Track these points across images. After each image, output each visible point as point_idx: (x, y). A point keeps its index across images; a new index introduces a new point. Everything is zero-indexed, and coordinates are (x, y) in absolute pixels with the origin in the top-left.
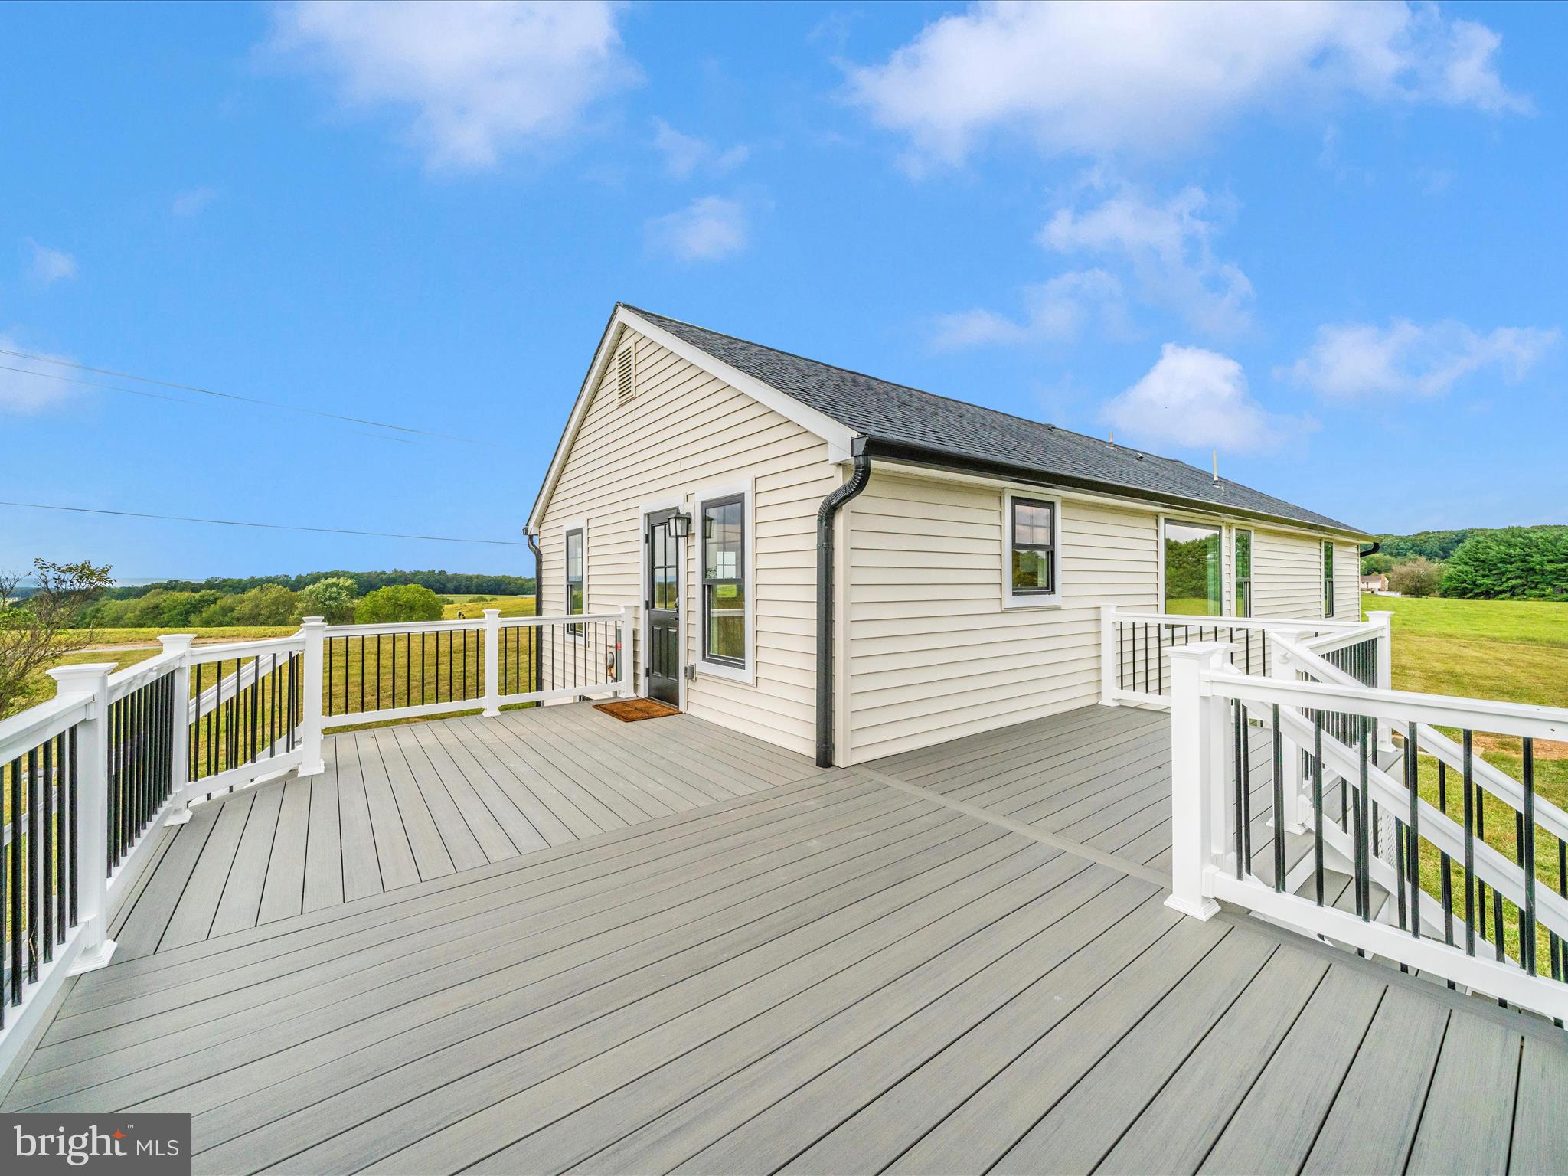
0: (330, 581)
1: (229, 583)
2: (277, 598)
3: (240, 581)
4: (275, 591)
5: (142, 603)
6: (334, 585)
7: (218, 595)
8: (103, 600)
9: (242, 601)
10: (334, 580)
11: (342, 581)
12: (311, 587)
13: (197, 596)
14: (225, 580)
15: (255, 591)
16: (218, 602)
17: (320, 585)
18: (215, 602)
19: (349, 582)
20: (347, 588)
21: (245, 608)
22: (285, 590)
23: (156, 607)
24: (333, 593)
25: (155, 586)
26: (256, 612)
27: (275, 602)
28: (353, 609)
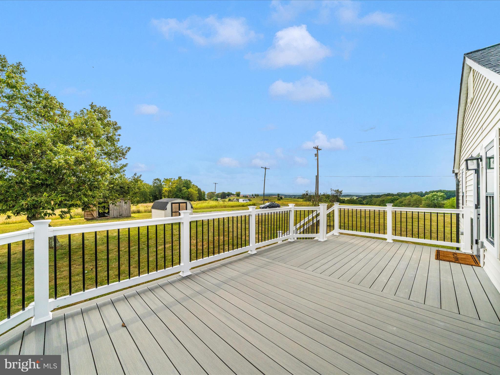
0: (434, 193)
1: (403, 194)
2: (416, 199)
3: (406, 193)
4: (416, 197)
5: (380, 199)
6: (435, 195)
7: (398, 197)
8: (373, 198)
9: (405, 200)
10: (435, 193)
11: (439, 194)
12: (427, 196)
13: (393, 198)
14: (402, 193)
15: (409, 197)
16: (399, 200)
17: (430, 195)
18: (398, 199)
19: (442, 194)
20: (441, 196)
21: (406, 202)
22: (419, 196)
23: (384, 200)
24: (435, 198)
25: (384, 195)
26: (409, 203)
27: (415, 200)
28: (444, 204)
